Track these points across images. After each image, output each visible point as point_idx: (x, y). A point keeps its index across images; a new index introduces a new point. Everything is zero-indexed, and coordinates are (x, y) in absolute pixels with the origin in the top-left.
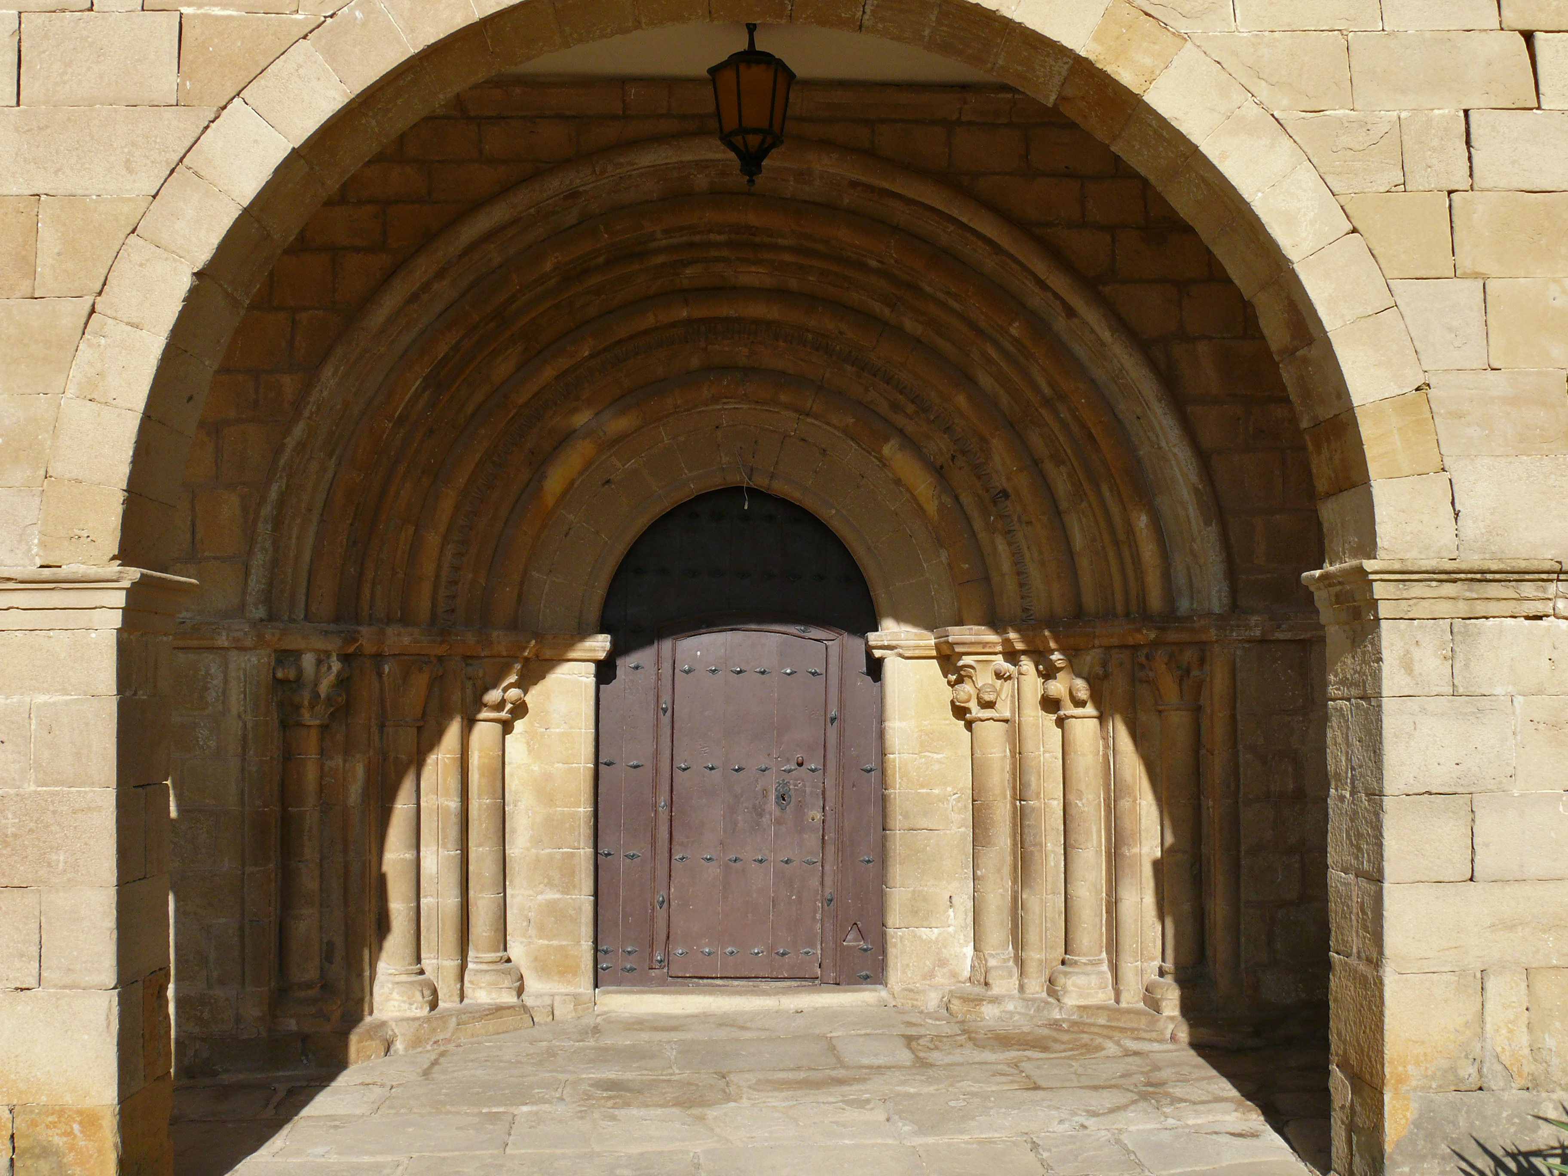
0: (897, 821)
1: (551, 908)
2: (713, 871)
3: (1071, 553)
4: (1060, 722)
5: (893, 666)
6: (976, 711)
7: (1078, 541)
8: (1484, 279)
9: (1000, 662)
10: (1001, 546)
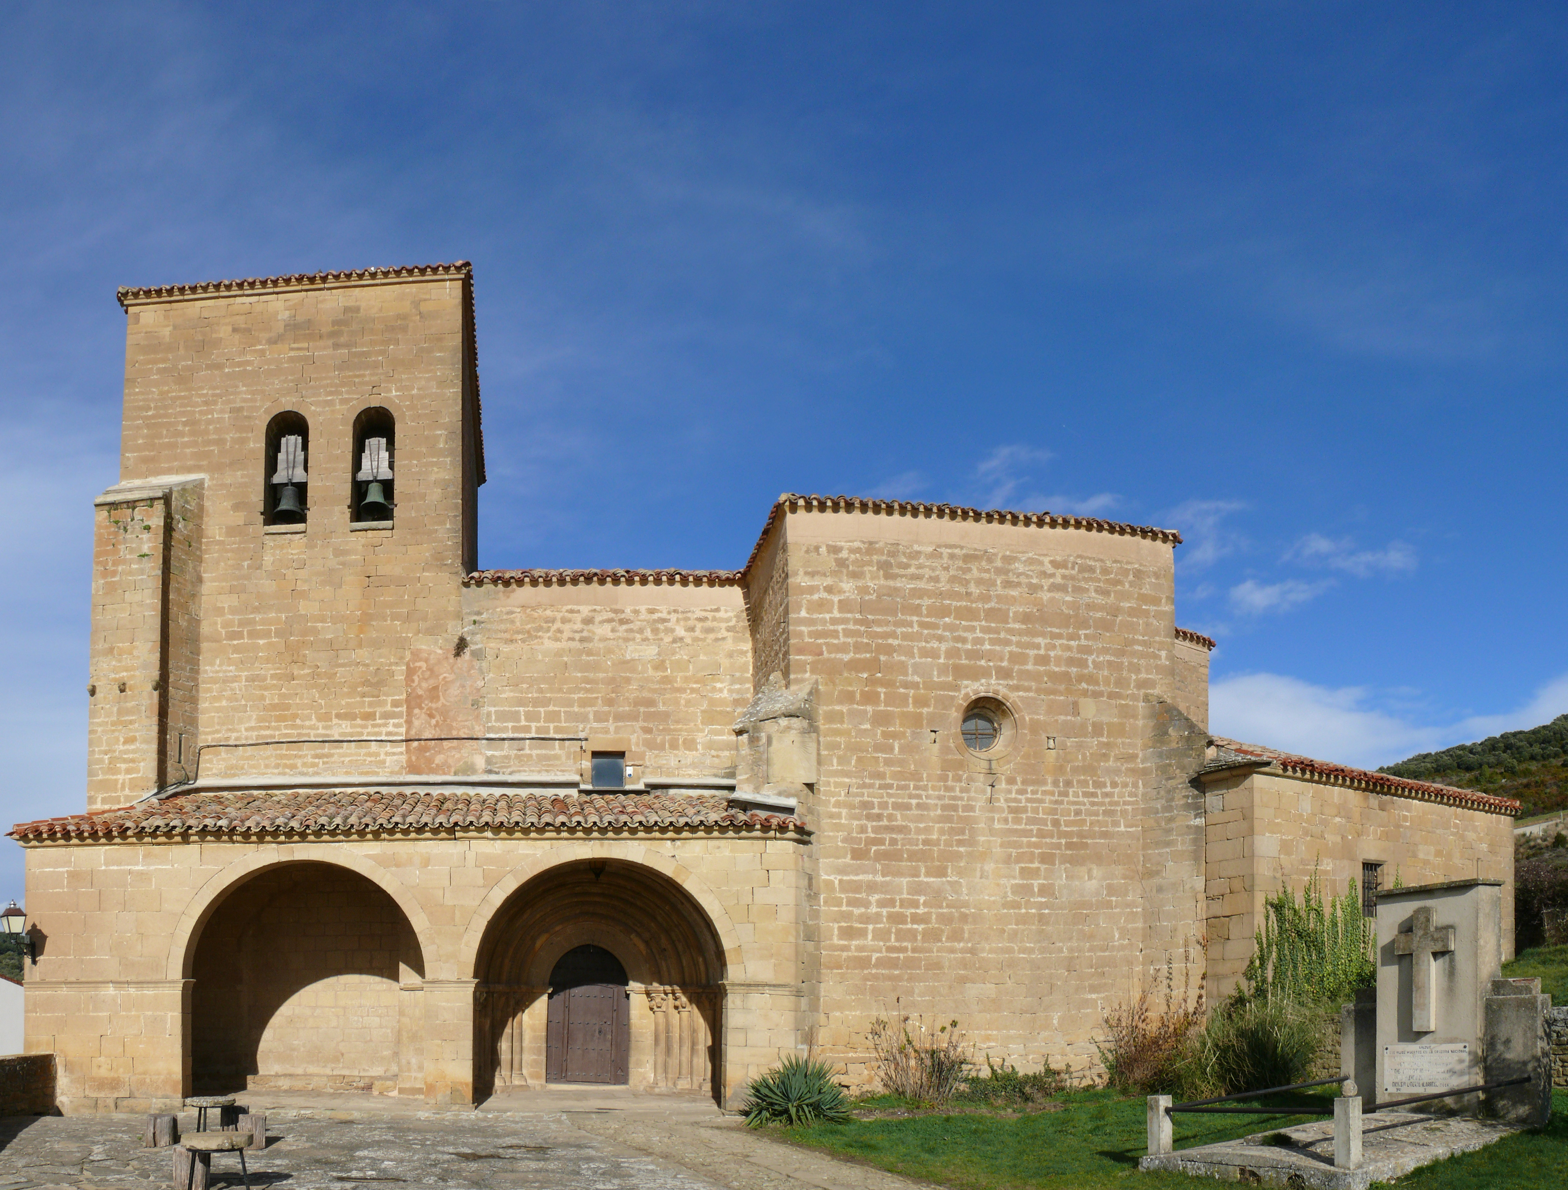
0: (633, 1039)
1: (535, 1060)
2: (580, 1052)
3: (682, 967)
4: (679, 1012)
5: (633, 996)
6: (656, 1009)
7: (685, 963)
8: (754, 923)
9: (663, 995)
10: (664, 964)
